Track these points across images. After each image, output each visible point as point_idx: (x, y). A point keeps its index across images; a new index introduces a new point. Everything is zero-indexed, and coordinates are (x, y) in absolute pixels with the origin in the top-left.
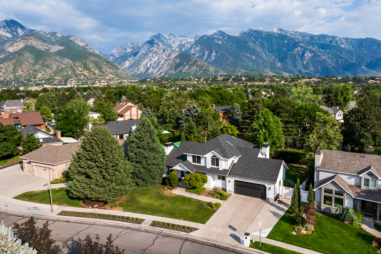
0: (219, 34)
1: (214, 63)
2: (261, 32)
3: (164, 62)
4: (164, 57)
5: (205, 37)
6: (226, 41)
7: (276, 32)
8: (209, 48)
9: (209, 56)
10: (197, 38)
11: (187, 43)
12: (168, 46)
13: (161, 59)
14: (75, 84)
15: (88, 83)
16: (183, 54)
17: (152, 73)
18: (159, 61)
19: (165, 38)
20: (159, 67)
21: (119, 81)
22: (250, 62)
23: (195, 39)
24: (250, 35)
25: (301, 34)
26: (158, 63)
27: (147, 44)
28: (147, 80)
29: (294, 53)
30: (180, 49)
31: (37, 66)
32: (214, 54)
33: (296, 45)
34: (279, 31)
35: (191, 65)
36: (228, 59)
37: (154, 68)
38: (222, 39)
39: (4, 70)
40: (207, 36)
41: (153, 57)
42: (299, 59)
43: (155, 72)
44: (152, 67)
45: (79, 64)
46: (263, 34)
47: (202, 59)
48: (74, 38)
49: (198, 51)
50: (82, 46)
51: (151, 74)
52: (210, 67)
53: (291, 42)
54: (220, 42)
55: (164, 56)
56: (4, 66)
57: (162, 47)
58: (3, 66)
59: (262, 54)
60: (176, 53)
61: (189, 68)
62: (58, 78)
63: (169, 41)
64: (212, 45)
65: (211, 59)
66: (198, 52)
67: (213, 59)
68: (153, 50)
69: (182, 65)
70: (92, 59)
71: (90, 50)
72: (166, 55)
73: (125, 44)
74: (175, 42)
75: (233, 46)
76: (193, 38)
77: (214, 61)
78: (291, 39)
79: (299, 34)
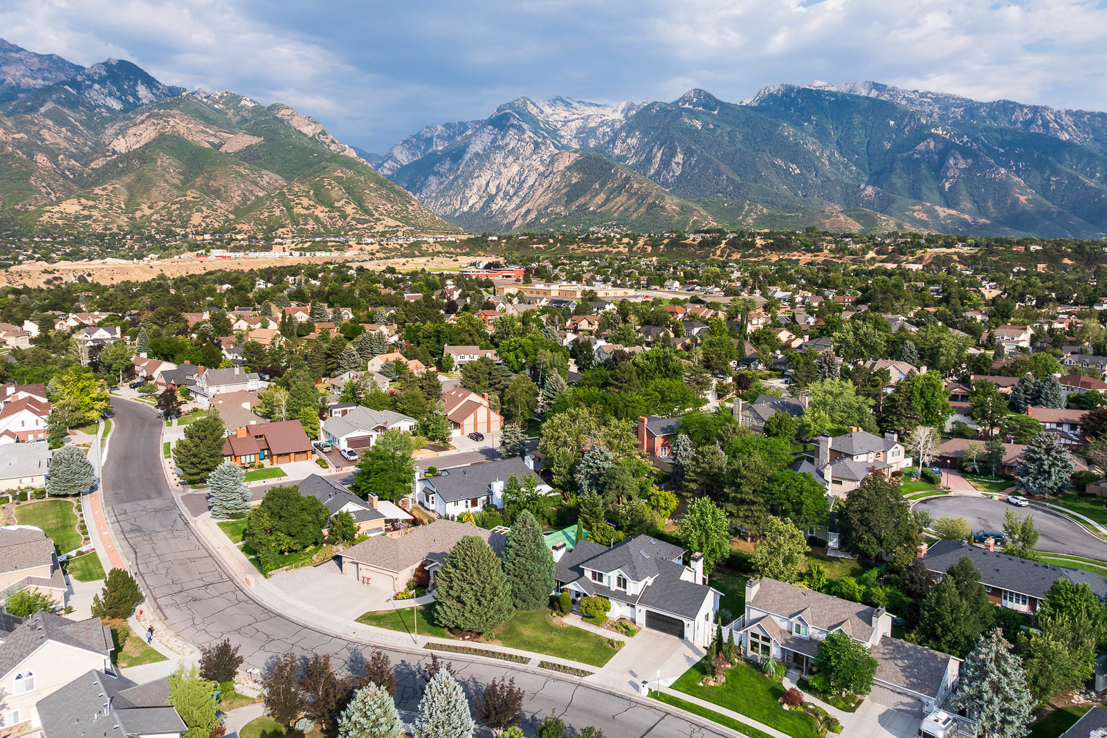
0: (695, 100)
1: (681, 185)
2: (820, 94)
3: (536, 181)
4: (538, 167)
5: (653, 108)
6: (716, 120)
7: (864, 93)
8: (665, 140)
9: (666, 163)
10: (633, 109)
11: (603, 123)
12: (548, 134)
13: (529, 171)
14: (293, 246)
15: (330, 244)
16: (589, 156)
17: (502, 211)
18: (523, 178)
19: (541, 111)
20: (521, 193)
21: (412, 240)
22: (784, 183)
23: (627, 113)
24: (785, 102)
25: (937, 99)
26: (518, 183)
27: (490, 127)
28: (490, 238)
29: (916, 156)
30: (584, 142)
31: (189, 193)
32: (679, 158)
33: (921, 132)
34: (873, 91)
35: (613, 191)
36: (720, 174)
37: (508, 197)
38: (703, 113)
39: (104, 202)
40: (660, 107)
41: (504, 164)
42: (929, 176)
43: (509, 209)
44: (501, 194)
45: (302, 187)
46: (824, 99)
47: (645, 174)
48: (289, 112)
49: (634, 147)
50: (311, 135)
51: (500, 213)
52: (668, 199)
53: (906, 125)
54: (698, 124)
55: (537, 164)
56: (104, 193)
57: (533, 135)
58: (100, 192)
59: (819, 159)
60: (572, 154)
61: (607, 201)
62: (245, 227)
63: (551, 120)
64: (675, 132)
65: (671, 174)
66: (633, 152)
67: (677, 174)
68: (507, 145)
69: (586, 191)
70: (339, 173)
71: (333, 147)
72: (542, 162)
73: (427, 127)
74: (569, 121)
75: (735, 136)
76: (620, 109)
77: (680, 179)
78: (905, 116)
79: (932, 99)
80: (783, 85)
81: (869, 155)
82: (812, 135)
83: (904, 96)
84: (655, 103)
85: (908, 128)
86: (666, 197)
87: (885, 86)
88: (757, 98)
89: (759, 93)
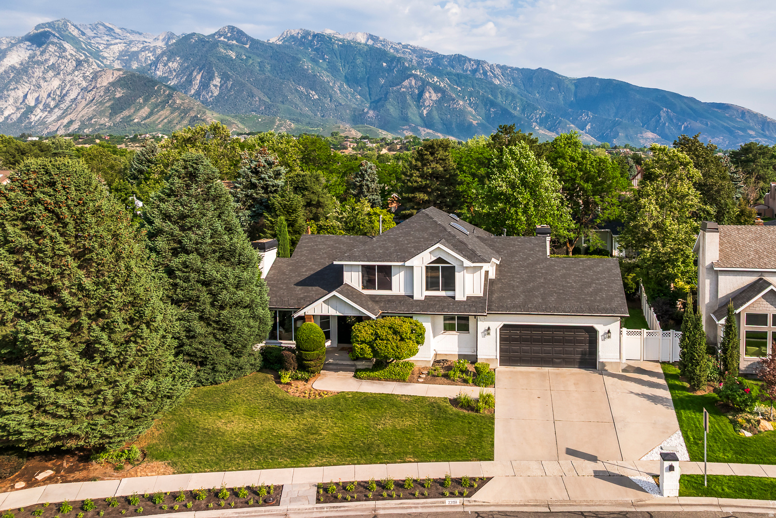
0: (229, 35)
1: (217, 103)
2: (330, 39)
3: (78, 95)
4: (80, 82)
5: (192, 38)
6: (248, 52)
7: (363, 41)
8: (204, 66)
9: (205, 85)
10: (173, 38)
11: (144, 49)
12: (91, 53)
13: (71, 85)
16: (133, 75)
17: (42, 122)
18: (64, 92)
19: (82, 31)
20: (62, 106)
22: (306, 106)
23: (168, 41)
24: (304, 43)
25: (414, 50)
26: (59, 96)
27: (28, 43)
29: (402, 90)
30: (127, 63)
32: (217, 81)
33: (405, 74)
34: (370, 40)
35: (157, 105)
36: (253, 96)
37: (48, 109)
38: (237, 46)
40: (198, 38)
41: (44, 78)
42: (412, 105)
43: (50, 120)
44: (41, 106)
46: (334, 43)
47: (186, 93)
49: (175, 70)
51: (40, 124)
52: (209, 114)
53: (395, 67)
54: (233, 55)
55: (79, 79)
57: (74, 54)
59: (332, 88)
60: (115, 72)
61: (151, 114)
63: (92, 42)
64: (212, 59)
65: (210, 94)
66: (174, 74)
67: (215, 95)
68: (46, 60)
69: (130, 105)
72: (85, 78)
74: (111, 44)
75: (265, 66)
76: (161, 38)
77: (218, 99)
78: (394, 60)
79: (411, 49)
80: (301, 29)
81: (369, 88)
82: (326, 70)
83: (392, 46)
84: (194, 34)
85: (396, 69)
86: (207, 112)
87: (378, 38)
88: (282, 38)
89: (283, 34)
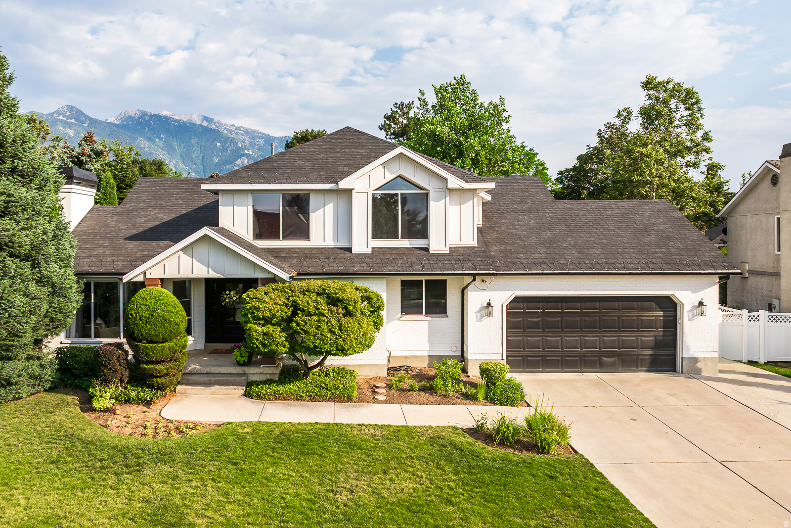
0: (68, 114)
2: (167, 120)
7: (198, 123)
24: (141, 123)
25: (247, 132)
33: (238, 153)
34: (205, 121)
38: (75, 124)
46: (170, 124)
53: (228, 147)
54: (71, 133)
78: (227, 141)
79: (243, 131)
80: (139, 110)
81: (203, 166)
82: (162, 149)
83: (226, 128)
85: (229, 149)
87: (213, 120)
88: (119, 118)
89: (121, 114)
